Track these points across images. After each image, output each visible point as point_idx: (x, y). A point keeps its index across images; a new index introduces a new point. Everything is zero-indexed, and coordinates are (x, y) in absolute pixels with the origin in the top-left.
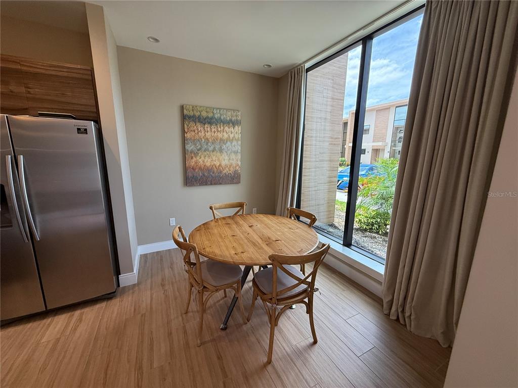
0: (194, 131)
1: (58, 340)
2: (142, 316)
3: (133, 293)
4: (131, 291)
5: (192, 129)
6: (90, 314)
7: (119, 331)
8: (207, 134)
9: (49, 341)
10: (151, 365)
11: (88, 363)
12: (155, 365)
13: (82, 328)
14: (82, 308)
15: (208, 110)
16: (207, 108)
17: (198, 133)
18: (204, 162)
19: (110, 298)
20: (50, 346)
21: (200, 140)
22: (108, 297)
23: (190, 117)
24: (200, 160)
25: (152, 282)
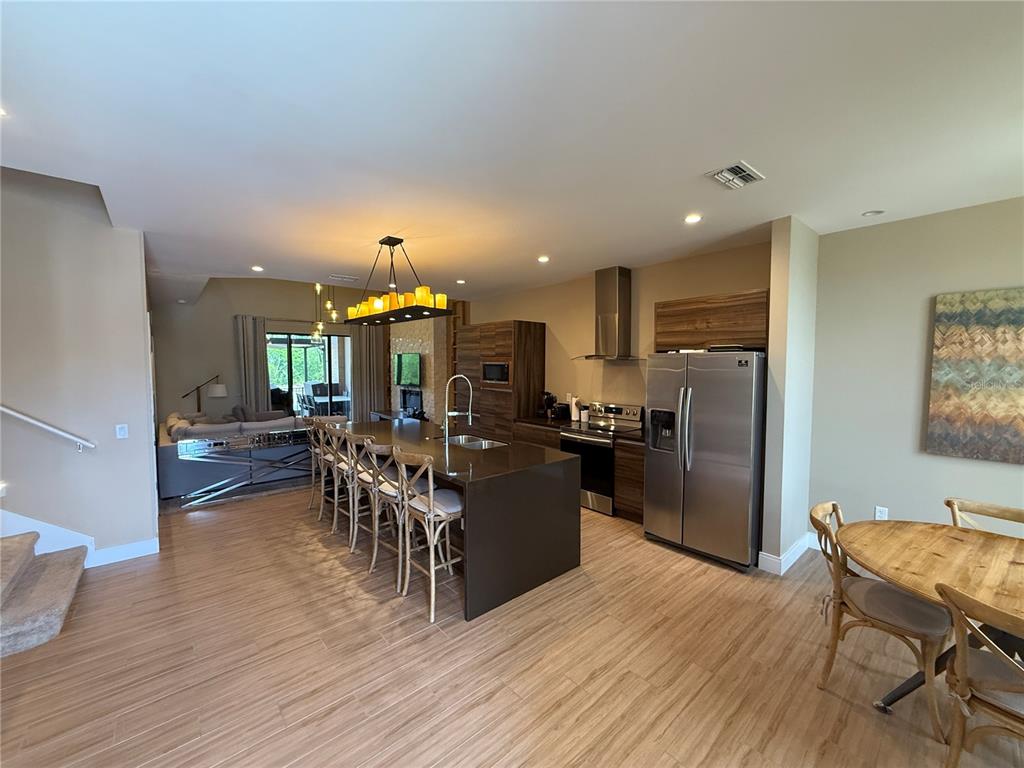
0: (961, 343)
1: (683, 575)
2: (766, 610)
3: (771, 583)
4: (767, 580)
5: (955, 338)
6: (716, 572)
7: (734, 605)
8: (1000, 346)
9: (676, 572)
10: (749, 654)
11: (697, 607)
12: (754, 657)
13: (704, 579)
14: (711, 564)
15: (1011, 294)
16: (1008, 290)
17: (972, 346)
18: (983, 407)
19: (742, 572)
20: (676, 574)
21: (978, 361)
22: (740, 568)
23: (951, 317)
24: (972, 403)
25: (803, 587)
